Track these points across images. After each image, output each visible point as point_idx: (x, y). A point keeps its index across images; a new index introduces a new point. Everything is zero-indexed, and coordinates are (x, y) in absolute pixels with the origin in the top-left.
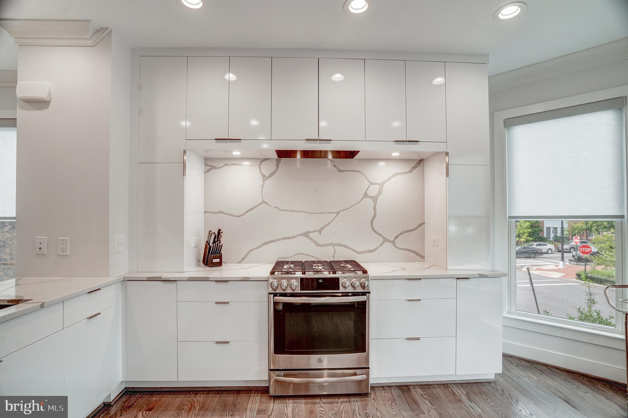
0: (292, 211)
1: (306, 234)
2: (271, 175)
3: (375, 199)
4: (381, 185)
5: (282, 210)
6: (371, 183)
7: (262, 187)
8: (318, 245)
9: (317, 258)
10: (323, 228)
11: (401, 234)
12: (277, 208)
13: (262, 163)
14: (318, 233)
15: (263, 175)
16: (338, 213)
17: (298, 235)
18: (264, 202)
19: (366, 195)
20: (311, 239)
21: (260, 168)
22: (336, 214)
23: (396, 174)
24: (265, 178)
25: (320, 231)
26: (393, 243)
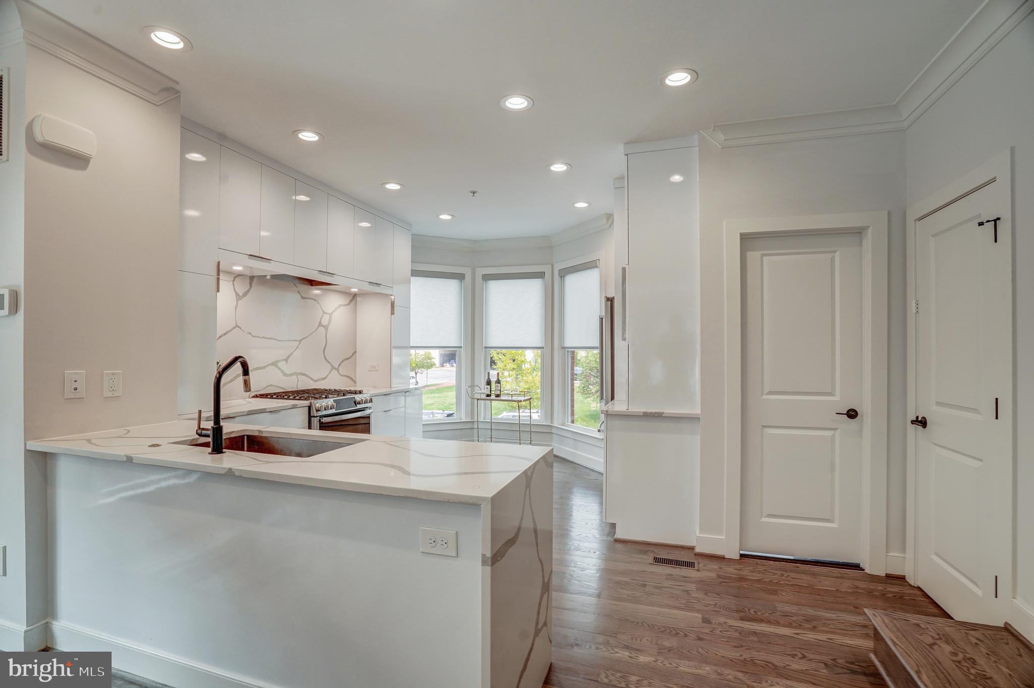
0: (263, 337)
1: (274, 364)
2: (245, 294)
3: (326, 328)
4: (331, 315)
5: (254, 336)
6: (324, 313)
7: (236, 308)
8: (285, 375)
9: (284, 389)
10: (289, 357)
11: (343, 361)
12: (250, 333)
13: (236, 279)
14: (285, 362)
15: (237, 294)
16: (300, 341)
17: (268, 365)
18: (237, 326)
19: (320, 324)
20: (279, 369)
21: (233, 284)
22: (299, 342)
23: (341, 306)
24: (239, 297)
25: (286, 360)
26: (337, 370)
